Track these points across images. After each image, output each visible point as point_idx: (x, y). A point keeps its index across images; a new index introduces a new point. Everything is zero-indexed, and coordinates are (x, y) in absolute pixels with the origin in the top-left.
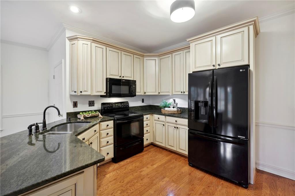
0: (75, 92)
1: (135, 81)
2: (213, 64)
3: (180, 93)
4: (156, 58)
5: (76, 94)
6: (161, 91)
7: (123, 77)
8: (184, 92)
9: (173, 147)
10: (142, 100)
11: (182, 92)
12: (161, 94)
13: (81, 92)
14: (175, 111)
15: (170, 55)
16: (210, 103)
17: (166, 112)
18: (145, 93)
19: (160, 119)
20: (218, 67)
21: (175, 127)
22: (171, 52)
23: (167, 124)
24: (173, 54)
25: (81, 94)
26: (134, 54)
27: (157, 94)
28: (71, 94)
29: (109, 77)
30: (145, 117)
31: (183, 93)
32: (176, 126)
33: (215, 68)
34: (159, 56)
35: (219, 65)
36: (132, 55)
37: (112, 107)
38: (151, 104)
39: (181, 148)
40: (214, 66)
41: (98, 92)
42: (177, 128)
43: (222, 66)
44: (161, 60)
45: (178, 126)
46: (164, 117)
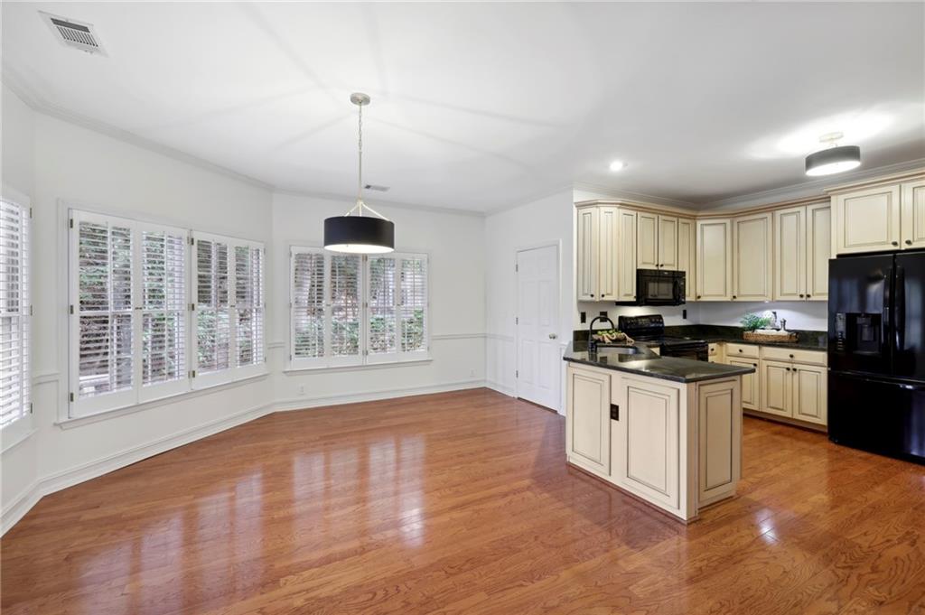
0: (592, 296)
1: (684, 273)
2: (894, 240)
3: (798, 298)
4: (728, 221)
5: (593, 298)
6: (742, 293)
7: (662, 266)
8: (809, 296)
9: (782, 410)
10: (682, 312)
11: (802, 296)
12: (738, 299)
13: (603, 296)
14: (783, 337)
15: (769, 215)
16: (885, 319)
17: (761, 339)
18: (699, 297)
19: (745, 353)
20: (905, 247)
21: (788, 369)
22: (772, 208)
23: (765, 363)
24: (777, 212)
25: (602, 299)
26: (679, 216)
27: (728, 298)
28: (580, 299)
29: (640, 267)
30: (711, 346)
31: (804, 299)
32: (790, 366)
33: (897, 248)
34: (733, 215)
35: (909, 242)
36: (675, 219)
37: (637, 323)
38: (702, 323)
39: (804, 412)
40: (895, 244)
41: (626, 295)
42: (795, 370)
43: (915, 246)
44: (741, 225)
45: (796, 366)
46: (756, 347)
